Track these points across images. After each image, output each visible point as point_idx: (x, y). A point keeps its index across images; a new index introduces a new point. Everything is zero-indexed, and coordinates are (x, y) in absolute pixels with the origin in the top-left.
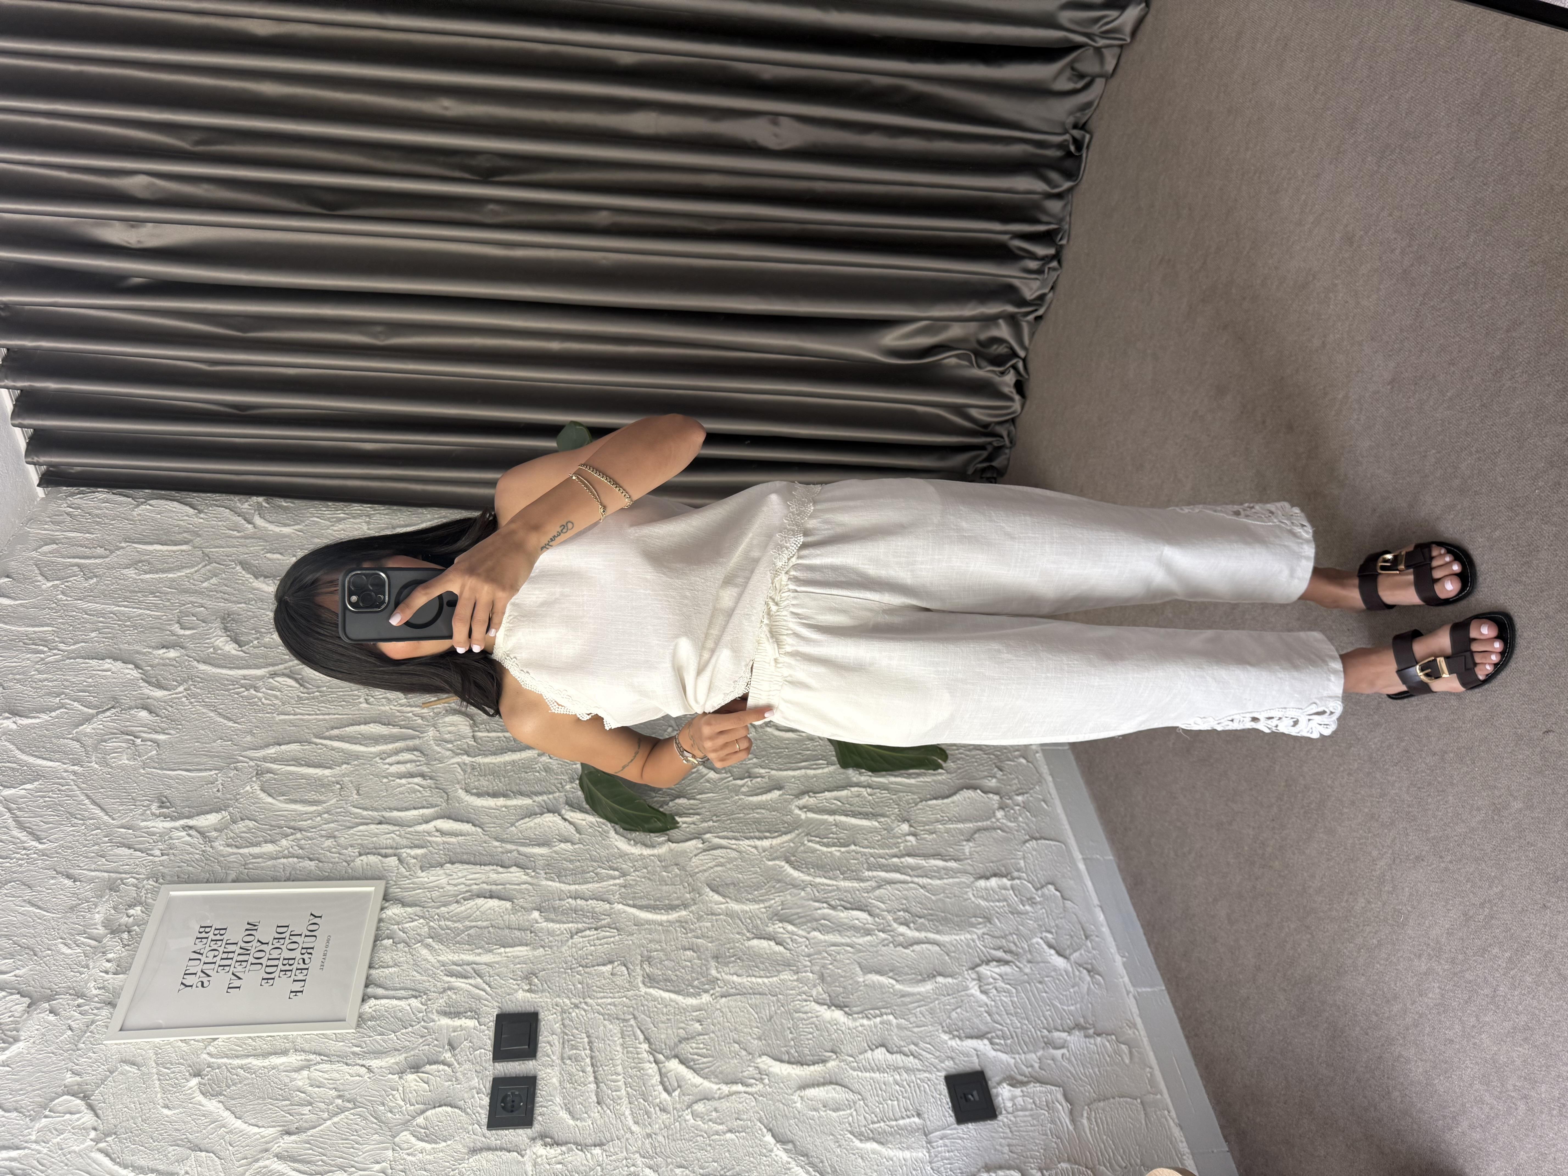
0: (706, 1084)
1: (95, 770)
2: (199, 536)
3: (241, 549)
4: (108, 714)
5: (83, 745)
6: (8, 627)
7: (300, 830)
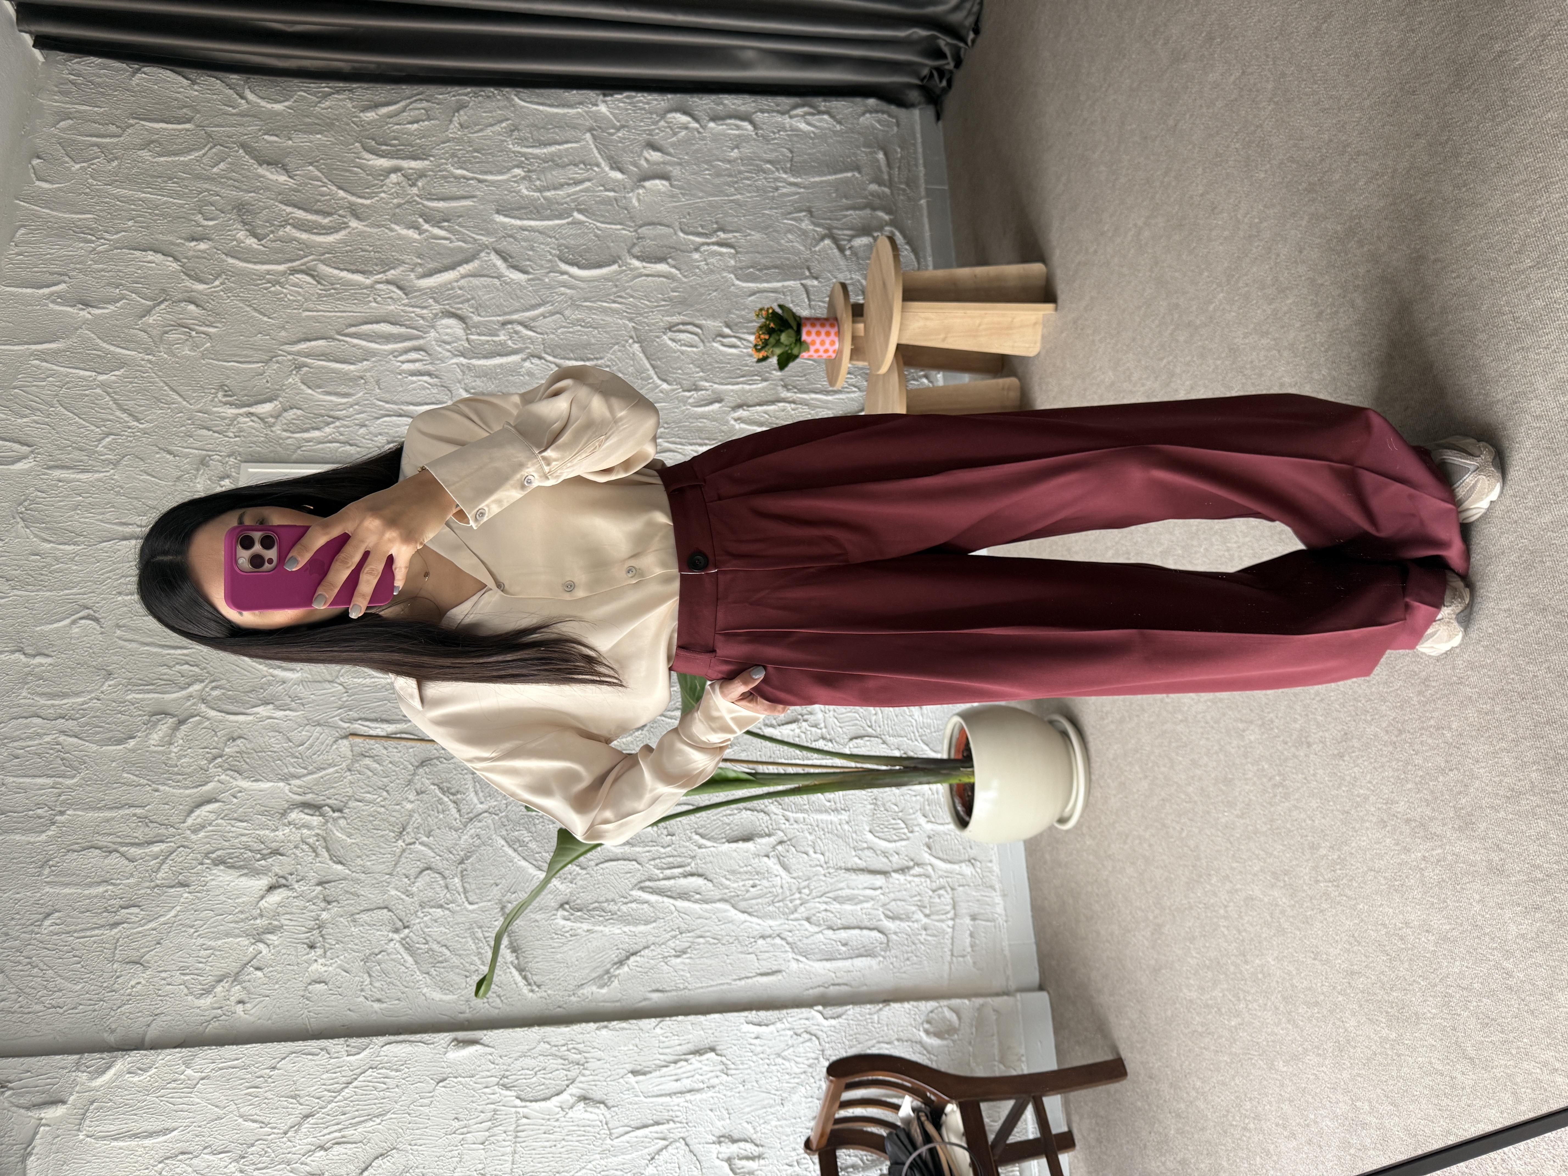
1: (165, 359)
2: (199, 112)
3: (241, 129)
4: (163, 306)
5: (150, 336)
6: (55, 213)
7: (338, 419)
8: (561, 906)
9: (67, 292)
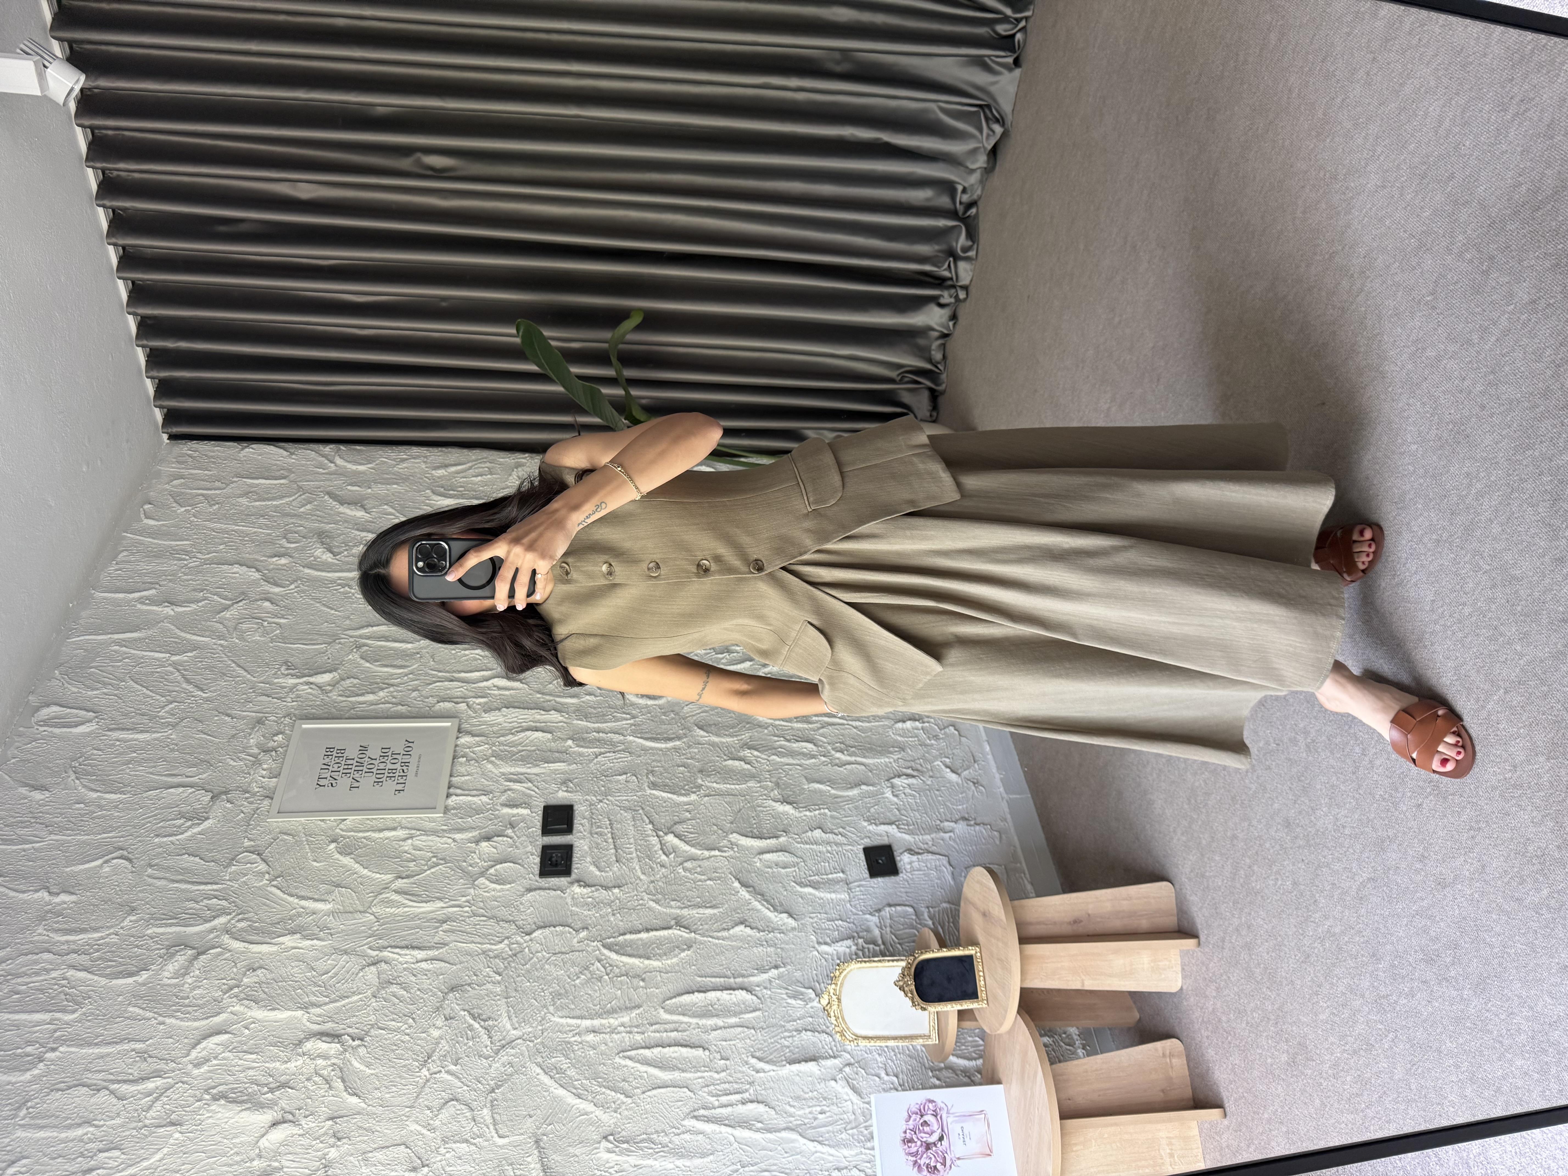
0: (693, 850)
1: (236, 643)
2: (293, 473)
3: (328, 483)
4: (241, 604)
5: (225, 626)
6: (156, 541)
7: (392, 685)
8: (605, 1138)
9: (155, 596)
